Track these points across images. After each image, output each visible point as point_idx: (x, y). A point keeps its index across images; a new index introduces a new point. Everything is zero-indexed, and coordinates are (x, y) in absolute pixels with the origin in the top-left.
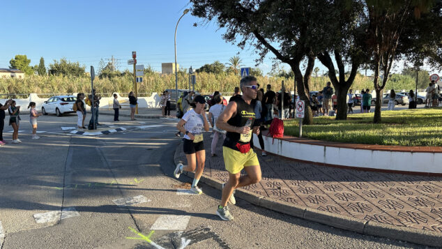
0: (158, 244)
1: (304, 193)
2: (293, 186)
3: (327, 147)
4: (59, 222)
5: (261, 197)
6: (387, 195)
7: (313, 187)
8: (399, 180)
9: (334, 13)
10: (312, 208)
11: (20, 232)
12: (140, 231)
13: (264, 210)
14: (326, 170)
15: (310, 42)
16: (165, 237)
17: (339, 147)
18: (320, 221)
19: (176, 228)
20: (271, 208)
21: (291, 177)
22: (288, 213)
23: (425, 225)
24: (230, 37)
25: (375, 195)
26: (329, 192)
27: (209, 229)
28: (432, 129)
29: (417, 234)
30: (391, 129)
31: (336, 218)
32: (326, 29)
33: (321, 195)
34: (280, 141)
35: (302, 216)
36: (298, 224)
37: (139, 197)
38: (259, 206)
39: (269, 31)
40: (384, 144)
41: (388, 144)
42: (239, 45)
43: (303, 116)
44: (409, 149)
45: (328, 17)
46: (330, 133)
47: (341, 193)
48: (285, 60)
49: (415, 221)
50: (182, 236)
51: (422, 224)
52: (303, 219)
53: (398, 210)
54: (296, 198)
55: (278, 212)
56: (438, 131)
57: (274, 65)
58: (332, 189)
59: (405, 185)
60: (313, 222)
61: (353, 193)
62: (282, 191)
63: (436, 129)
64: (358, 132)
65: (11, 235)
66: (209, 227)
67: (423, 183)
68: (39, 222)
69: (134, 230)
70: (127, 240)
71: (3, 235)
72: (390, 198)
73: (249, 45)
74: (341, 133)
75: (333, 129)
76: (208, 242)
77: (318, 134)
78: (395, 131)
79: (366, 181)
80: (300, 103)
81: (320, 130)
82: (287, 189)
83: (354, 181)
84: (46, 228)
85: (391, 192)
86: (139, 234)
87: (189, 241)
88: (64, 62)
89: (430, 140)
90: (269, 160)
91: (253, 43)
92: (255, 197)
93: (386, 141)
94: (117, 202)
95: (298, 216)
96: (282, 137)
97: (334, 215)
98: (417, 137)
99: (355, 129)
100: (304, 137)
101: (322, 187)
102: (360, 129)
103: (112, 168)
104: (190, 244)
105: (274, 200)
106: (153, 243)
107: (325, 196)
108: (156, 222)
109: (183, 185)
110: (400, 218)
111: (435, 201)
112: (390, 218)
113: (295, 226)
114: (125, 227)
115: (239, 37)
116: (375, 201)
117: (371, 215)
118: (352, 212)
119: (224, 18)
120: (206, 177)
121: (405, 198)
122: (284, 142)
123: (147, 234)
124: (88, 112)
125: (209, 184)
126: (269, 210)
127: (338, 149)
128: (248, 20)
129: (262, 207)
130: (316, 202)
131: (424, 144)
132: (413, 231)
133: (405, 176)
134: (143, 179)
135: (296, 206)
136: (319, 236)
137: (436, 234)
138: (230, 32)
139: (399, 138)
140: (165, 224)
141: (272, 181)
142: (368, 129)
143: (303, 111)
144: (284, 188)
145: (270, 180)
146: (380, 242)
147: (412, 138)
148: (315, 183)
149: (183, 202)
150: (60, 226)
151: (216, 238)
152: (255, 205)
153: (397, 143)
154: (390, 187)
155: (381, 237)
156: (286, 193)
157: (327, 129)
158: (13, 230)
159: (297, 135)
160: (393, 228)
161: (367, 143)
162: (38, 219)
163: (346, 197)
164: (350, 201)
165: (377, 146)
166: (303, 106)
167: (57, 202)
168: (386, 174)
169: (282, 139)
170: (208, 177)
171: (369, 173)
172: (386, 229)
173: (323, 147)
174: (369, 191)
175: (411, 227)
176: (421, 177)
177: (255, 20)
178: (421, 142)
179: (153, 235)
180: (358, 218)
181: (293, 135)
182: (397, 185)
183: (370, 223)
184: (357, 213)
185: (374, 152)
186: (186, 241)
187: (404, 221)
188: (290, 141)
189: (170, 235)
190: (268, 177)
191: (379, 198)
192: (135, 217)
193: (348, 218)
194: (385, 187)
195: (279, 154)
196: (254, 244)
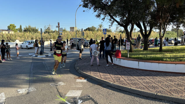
0: (69, 102)
1: (130, 81)
2: (125, 78)
3: (139, 62)
4: (28, 93)
5: (112, 83)
6: (165, 82)
7: (134, 79)
8: (170, 76)
9: (142, 6)
10: (133, 88)
11: (12, 97)
12: (61, 97)
14: (139, 72)
15: (132, 18)
16: (71, 99)
17: (145, 62)
18: (137, 93)
19: (76, 95)
20: (116, 88)
21: (124, 75)
22: (123, 90)
23: (181, 95)
24: (99, 16)
25: (160, 82)
26: (140, 81)
27: (90, 96)
29: (178, 99)
30: (167, 54)
31: (143, 92)
32: (139, 12)
33: (137, 82)
36: (127, 94)
37: (61, 83)
39: (115, 14)
40: (164, 61)
41: (166, 61)
42: (102, 19)
43: (129, 49)
44: (174, 62)
45: (140, 7)
46: (141, 56)
47: (146, 81)
48: (121, 25)
49: (177, 93)
50: (78, 99)
51: (180, 95)
52: (130, 92)
53: (170, 88)
54: (127, 83)
55: (119, 89)
57: (117, 28)
58: (142, 80)
59: (173, 78)
60: (134, 93)
61: (150, 81)
62: (120, 80)
64: (152, 56)
65: (8, 98)
66: (90, 95)
67: (180, 77)
68: (19, 93)
69: (59, 96)
70: (56, 100)
71: (5, 98)
72: (167, 83)
73: (106, 19)
74: (145, 56)
75: (142, 54)
77: (135, 56)
78: (168, 55)
79: (156, 76)
80: (128, 43)
81: (137, 54)
82: (123, 79)
83: (151, 76)
84: (22, 95)
85: (166, 81)
86: (61, 98)
87: (82, 101)
88: (30, 27)
89: (183, 59)
90: (115, 67)
91: (108, 19)
92: (109, 83)
93: (164, 59)
94: (52, 85)
95: (127, 91)
96: (120, 57)
97: (142, 90)
98: (178, 58)
99: (151, 54)
100: (130, 58)
101: (137, 79)
102: (154, 54)
103: (50, 70)
104: (82, 102)
105: (117, 84)
106: (65, 101)
107: (139, 82)
108: (68, 93)
109: (79, 78)
110: (171, 92)
112: (166, 92)
113: (126, 95)
114: (55, 95)
115: (102, 16)
116: (160, 85)
117: (158, 90)
118: (150, 89)
119: (96, 8)
120: (88, 74)
121: (173, 83)
122: (121, 60)
123: (64, 98)
124: (40, 48)
125: (90, 77)
126: (115, 88)
127: (144, 63)
128: (106, 9)
129: (112, 87)
130: (135, 85)
131: (181, 61)
132: (176, 97)
133: (173, 74)
134: (62, 75)
135: (126, 87)
136: (136, 99)
138: (98, 14)
139: (170, 58)
140: (72, 94)
141: (116, 76)
142: (157, 54)
143: (129, 47)
144: (121, 79)
145: (115, 76)
146: (162, 102)
147: (176, 58)
148: (135, 77)
149: (79, 85)
150: (28, 95)
151: (93, 100)
152: (109, 86)
153: (169, 60)
155: (162, 100)
156: (122, 81)
157: (139, 54)
158: (9, 96)
159: (127, 57)
160: (168, 96)
161: (157, 60)
162: (19, 92)
163: (148, 83)
164: (149, 84)
165: (161, 61)
166: (129, 45)
167: (27, 85)
168: (165, 73)
169: (120, 59)
170: (90, 75)
171: (159, 73)
172: (165, 97)
173: (138, 62)
174: (157, 80)
175: (175, 96)
176: (180, 75)
177: (109, 9)
178: (180, 60)
179: (67, 99)
180: (153, 92)
181: (125, 57)
182: (169, 78)
183: (158, 94)
184: (152, 90)
185: (160, 64)
186: (80, 101)
187: (173, 93)
188: (124, 59)
189: (74, 99)
190: (115, 75)
191: (162, 83)
192: (59, 91)
193: (149, 92)
194: (164, 79)
195: (119, 65)
196: (109, 102)
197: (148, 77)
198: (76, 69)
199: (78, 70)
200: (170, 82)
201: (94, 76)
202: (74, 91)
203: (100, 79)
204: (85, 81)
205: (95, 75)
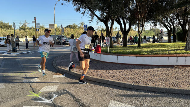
0: (42, 97)
1: (109, 74)
2: (104, 72)
3: (118, 56)
5: (91, 77)
6: (142, 74)
7: (113, 72)
8: (147, 68)
10: (112, 80)
12: (34, 92)
13: (92, 82)
14: (118, 65)
16: (46, 94)
18: (115, 85)
19: (51, 90)
21: (103, 69)
22: (102, 82)
23: (156, 84)
24: (78, 10)
25: (137, 74)
27: (66, 90)
28: (160, 49)
29: (153, 88)
30: (144, 49)
31: (121, 83)
33: (115, 74)
34: (100, 54)
35: (107, 83)
37: (35, 79)
38: (90, 80)
39: (94, 7)
40: (141, 54)
41: (143, 54)
42: (82, 13)
43: (109, 44)
44: (151, 56)
46: (120, 51)
47: (124, 73)
48: (102, 21)
49: (152, 83)
50: (54, 94)
51: (155, 84)
52: (108, 84)
53: (146, 79)
54: (105, 76)
55: (98, 82)
56: (162, 49)
57: (97, 23)
58: (120, 72)
59: (149, 70)
60: (111, 85)
61: (127, 73)
63: (161, 48)
64: (131, 50)
66: (67, 89)
67: (156, 69)
69: (31, 92)
70: (27, 96)
72: (144, 75)
73: (86, 14)
74: (124, 51)
76: (66, 96)
77: (115, 51)
78: (146, 49)
80: (108, 38)
82: (102, 73)
83: (129, 69)
86: (34, 94)
87: (57, 95)
89: (159, 52)
90: (95, 62)
91: (88, 13)
92: (88, 77)
93: (142, 53)
96: (101, 53)
97: (120, 82)
98: (154, 51)
99: (130, 49)
100: (110, 52)
101: (116, 72)
102: (132, 49)
103: (24, 67)
104: (57, 97)
105: (96, 78)
106: (40, 97)
107: (117, 75)
108: (42, 89)
109: (56, 74)
110: (147, 82)
111: (160, 75)
112: (143, 82)
113: (104, 87)
114: (27, 91)
116: (137, 76)
117: (135, 81)
118: (128, 80)
121: (149, 75)
122: (101, 55)
123: (37, 94)
125: (68, 73)
126: (94, 81)
127: (123, 57)
128: (85, 2)
129: (91, 81)
130: (113, 77)
131: (156, 54)
132: (152, 86)
133: (149, 67)
134: (37, 72)
135: (105, 79)
136: (114, 90)
137: (160, 87)
138: (78, 7)
139: (147, 52)
140: (47, 89)
141: (96, 70)
142: (135, 49)
143: (109, 42)
147: (152, 52)
148: (113, 70)
149: (56, 80)
151: (70, 94)
152: (88, 80)
153: (146, 54)
154: (143, 71)
155: (139, 90)
156: (101, 75)
159: (107, 52)
160: (144, 85)
161: (135, 54)
163: (126, 75)
164: (127, 76)
165: (138, 55)
166: (109, 40)
168: (142, 66)
171: (137, 66)
172: (141, 86)
173: (117, 56)
174: (135, 72)
176: (156, 67)
179: (40, 94)
180: (130, 82)
181: (105, 52)
182: (146, 70)
183: (135, 84)
184: (130, 81)
185: (137, 57)
186: (56, 95)
187: (148, 83)
188: (104, 54)
189: (48, 93)
190: (94, 69)
191: (139, 75)
192: (32, 87)
193: (126, 83)
194: (141, 71)
195: (100, 60)
196: (86, 95)
197: (126, 70)
198: (53, 66)
199: (55, 66)
200: (146, 74)
201: (73, 72)
202: (50, 86)
203: (79, 73)
204: (63, 76)
205: (74, 70)
